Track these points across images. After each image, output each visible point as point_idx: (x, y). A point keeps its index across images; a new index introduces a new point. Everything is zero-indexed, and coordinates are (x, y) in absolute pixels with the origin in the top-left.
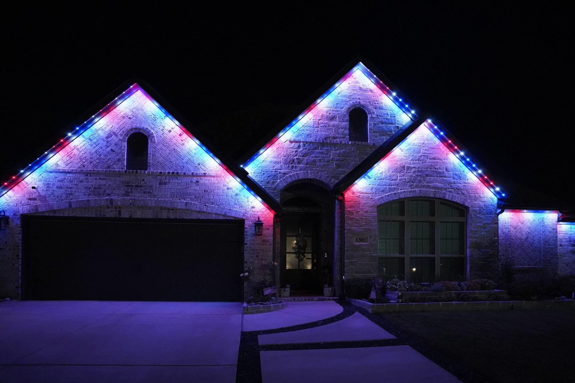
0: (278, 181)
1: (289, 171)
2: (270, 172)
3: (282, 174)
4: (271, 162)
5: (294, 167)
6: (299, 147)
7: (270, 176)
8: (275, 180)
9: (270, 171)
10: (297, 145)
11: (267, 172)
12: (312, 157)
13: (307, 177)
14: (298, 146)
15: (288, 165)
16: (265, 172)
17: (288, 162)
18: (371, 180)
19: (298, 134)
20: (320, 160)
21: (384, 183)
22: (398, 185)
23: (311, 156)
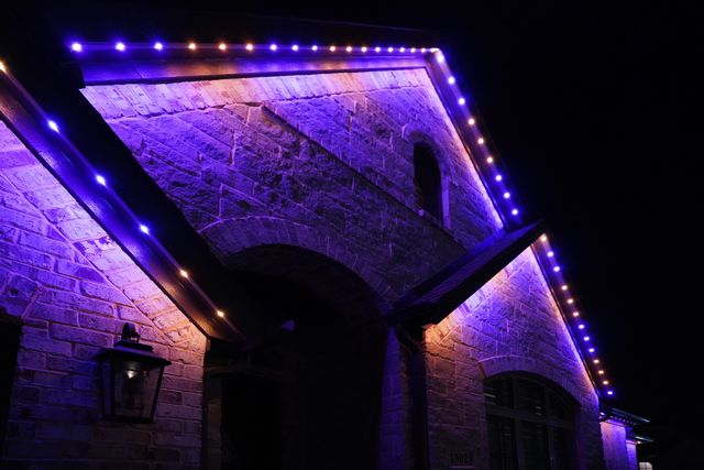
0: (217, 220)
1: (262, 206)
2: (184, 170)
3: (236, 202)
4: (190, 137)
5: (280, 200)
6: (295, 147)
7: (184, 185)
8: (204, 208)
9: (182, 166)
10: (288, 138)
11: (170, 163)
12: (335, 200)
13: (320, 250)
14: (294, 143)
15: (256, 184)
16: (160, 161)
17: (259, 172)
18: (470, 315)
19: (291, 108)
20: (356, 219)
21: (490, 332)
22: (508, 341)
23: (331, 194)
